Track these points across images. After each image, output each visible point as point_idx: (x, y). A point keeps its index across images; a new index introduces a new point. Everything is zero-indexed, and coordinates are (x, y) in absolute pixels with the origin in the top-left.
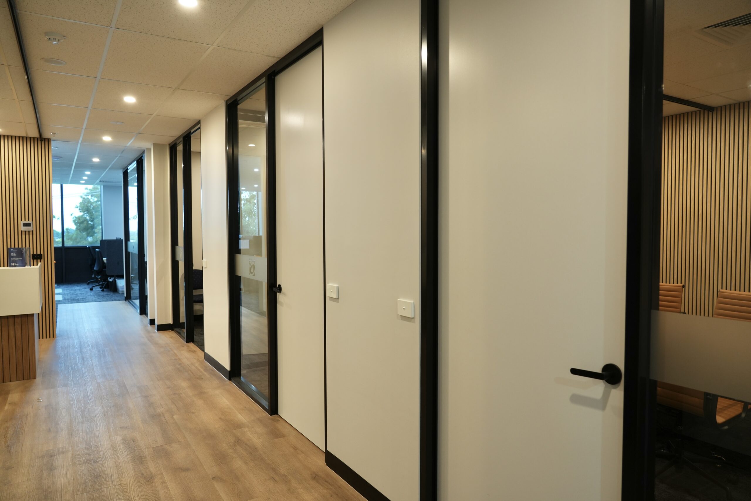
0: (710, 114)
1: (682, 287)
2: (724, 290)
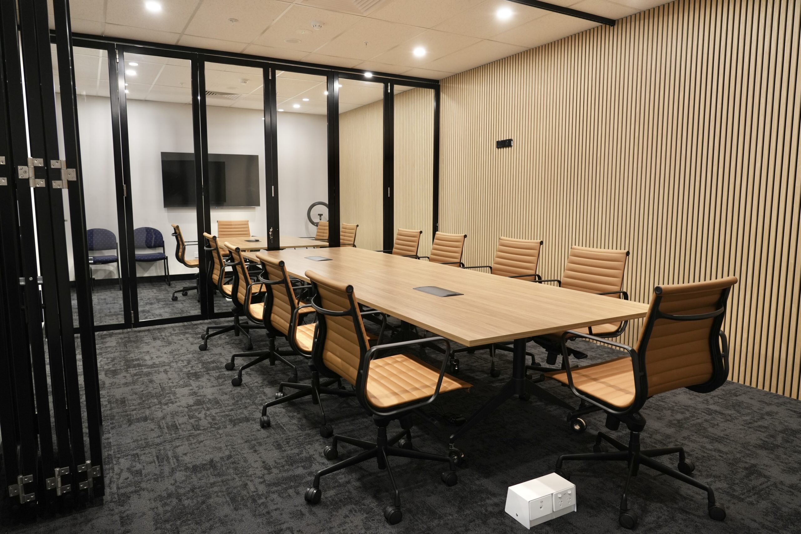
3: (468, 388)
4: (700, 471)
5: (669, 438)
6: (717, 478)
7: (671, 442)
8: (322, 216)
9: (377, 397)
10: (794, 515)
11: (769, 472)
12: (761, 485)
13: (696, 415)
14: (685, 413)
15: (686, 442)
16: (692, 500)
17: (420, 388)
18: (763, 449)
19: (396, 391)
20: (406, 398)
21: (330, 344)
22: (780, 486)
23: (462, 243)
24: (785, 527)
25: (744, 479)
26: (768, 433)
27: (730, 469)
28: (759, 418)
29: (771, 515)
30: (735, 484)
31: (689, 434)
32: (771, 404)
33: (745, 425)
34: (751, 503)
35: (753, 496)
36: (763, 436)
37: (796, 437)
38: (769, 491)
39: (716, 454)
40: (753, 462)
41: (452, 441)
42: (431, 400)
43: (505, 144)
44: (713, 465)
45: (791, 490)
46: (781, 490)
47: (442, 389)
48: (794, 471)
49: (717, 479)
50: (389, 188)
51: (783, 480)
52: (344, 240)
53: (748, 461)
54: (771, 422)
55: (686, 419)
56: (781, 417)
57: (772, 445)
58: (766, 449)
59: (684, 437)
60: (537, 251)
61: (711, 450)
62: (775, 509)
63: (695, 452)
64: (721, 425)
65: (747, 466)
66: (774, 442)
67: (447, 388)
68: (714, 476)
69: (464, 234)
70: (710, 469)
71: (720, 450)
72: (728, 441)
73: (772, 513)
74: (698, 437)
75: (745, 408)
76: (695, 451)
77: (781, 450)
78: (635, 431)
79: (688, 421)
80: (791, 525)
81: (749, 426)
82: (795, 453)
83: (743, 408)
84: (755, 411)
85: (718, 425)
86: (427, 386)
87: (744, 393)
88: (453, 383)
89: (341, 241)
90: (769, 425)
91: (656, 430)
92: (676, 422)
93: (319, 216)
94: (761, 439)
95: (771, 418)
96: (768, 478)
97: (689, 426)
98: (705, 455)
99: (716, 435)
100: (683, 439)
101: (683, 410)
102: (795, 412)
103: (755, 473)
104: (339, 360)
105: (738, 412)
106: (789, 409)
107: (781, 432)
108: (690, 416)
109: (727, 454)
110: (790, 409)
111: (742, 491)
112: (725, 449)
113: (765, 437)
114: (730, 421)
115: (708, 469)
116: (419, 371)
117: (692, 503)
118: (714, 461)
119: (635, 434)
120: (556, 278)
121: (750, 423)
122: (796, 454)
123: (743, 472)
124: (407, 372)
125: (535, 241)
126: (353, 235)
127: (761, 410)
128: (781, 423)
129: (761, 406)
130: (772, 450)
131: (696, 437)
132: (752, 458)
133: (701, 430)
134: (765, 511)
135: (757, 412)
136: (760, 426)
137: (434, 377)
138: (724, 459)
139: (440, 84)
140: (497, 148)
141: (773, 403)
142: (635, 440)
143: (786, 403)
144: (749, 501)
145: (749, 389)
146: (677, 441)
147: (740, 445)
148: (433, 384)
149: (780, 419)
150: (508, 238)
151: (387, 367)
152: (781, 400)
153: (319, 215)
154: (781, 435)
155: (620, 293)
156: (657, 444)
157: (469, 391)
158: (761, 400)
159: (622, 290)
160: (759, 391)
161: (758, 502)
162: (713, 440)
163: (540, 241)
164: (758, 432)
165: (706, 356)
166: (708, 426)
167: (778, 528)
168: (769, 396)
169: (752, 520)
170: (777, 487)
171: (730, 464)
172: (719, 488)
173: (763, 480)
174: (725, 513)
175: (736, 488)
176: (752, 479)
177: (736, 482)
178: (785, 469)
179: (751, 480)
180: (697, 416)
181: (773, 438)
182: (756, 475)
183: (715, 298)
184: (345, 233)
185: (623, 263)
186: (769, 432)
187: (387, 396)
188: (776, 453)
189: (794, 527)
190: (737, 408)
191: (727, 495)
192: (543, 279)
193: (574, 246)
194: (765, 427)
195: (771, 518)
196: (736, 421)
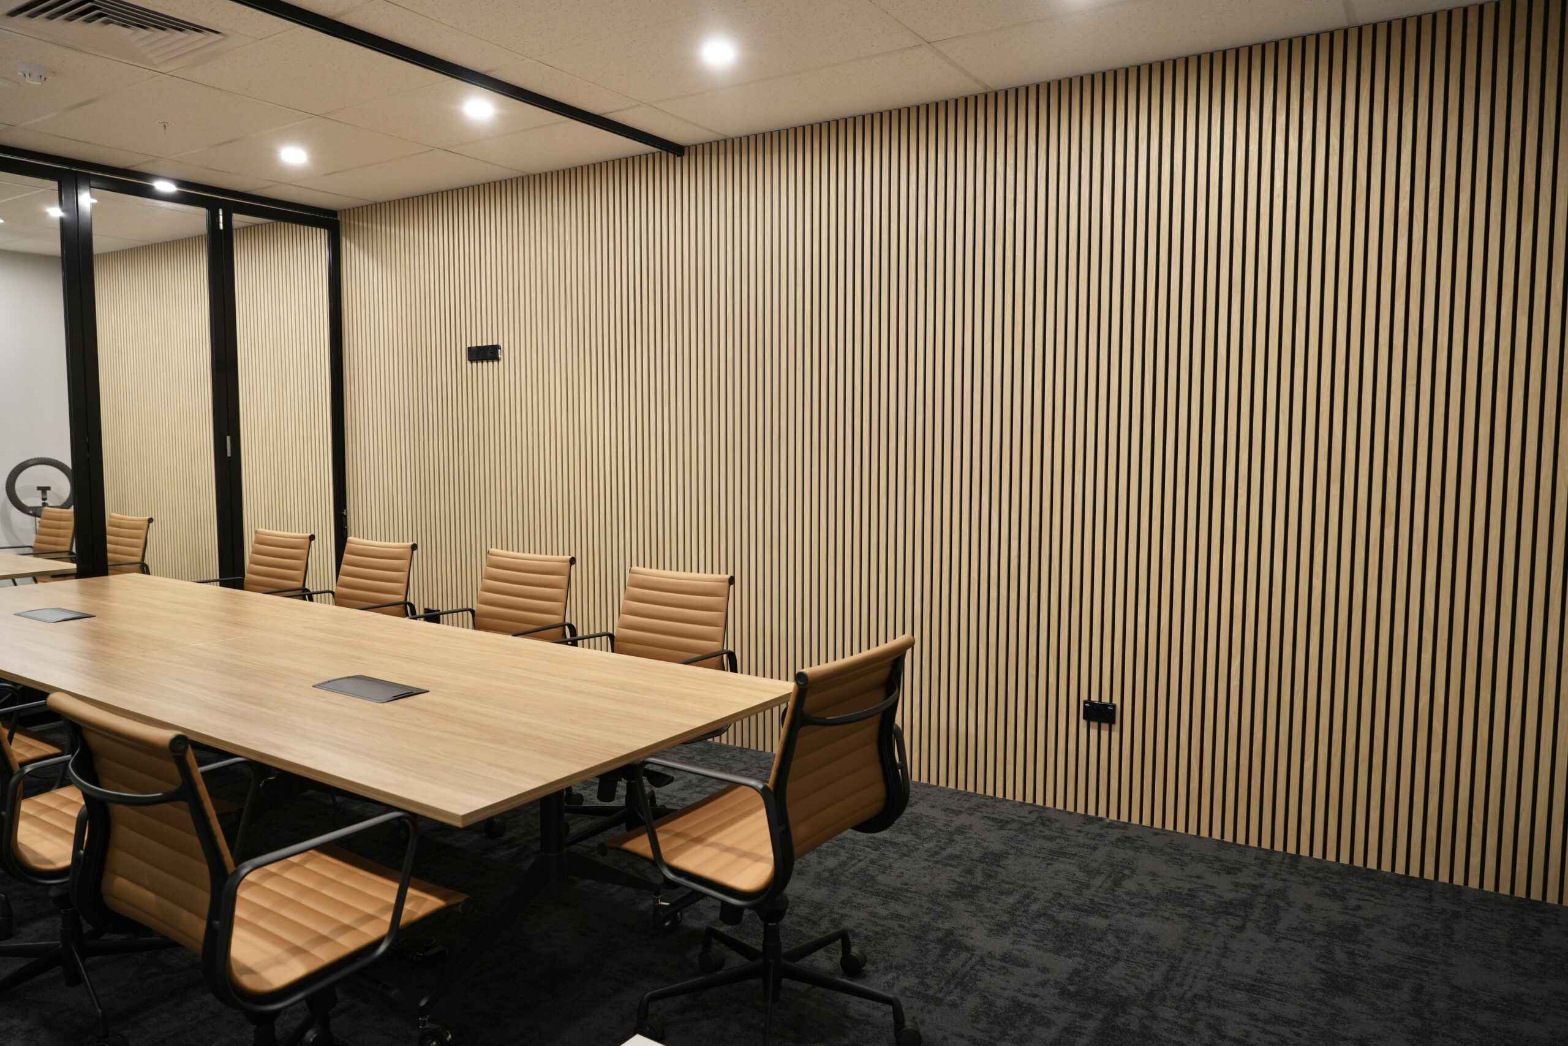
0: (678, 159)
1: (568, 564)
2: (640, 569)
3: (457, 905)
4: (874, 963)
5: (821, 909)
6: (900, 970)
7: (825, 916)
8: (48, 492)
9: (255, 968)
10: (1012, 1009)
11: (971, 938)
12: (963, 966)
13: (856, 853)
14: (840, 854)
15: (847, 911)
16: (868, 1023)
17: (353, 925)
18: (959, 898)
19: (299, 942)
20: (324, 956)
21: (119, 857)
22: (988, 961)
23: (408, 561)
24: (1003, 1035)
25: (938, 961)
26: (962, 867)
27: (917, 948)
28: (947, 841)
29: (982, 1018)
30: (926, 974)
31: (850, 894)
32: (960, 812)
33: (929, 859)
34: (954, 1005)
35: (954, 991)
36: (955, 873)
37: (1000, 866)
38: (975, 975)
39: (892, 924)
40: (948, 925)
41: (424, 1011)
42: (382, 948)
43: (485, 354)
44: (893, 947)
45: (1004, 964)
46: (991, 968)
47: (404, 919)
48: (1004, 928)
49: (900, 972)
50: (228, 438)
51: (991, 949)
52: (115, 552)
53: (941, 926)
54: (964, 845)
55: (843, 864)
56: (976, 833)
57: (970, 889)
58: (963, 897)
59: (842, 902)
60: (565, 578)
61: (885, 918)
62: (986, 1005)
63: (863, 927)
64: (895, 865)
65: (940, 935)
66: (973, 883)
67: (415, 913)
68: (896, 968)
69: (411, 543)
70: (889, 955)
71: (898, 915)
72: (909, 895)
73: (984, 1014)
74: (865, 896)
75: (926, 827)
76: (862, 924)
77: (983, 894)
78: (772, 923)
79: (845, 869)
80: (1011, 1029)
81: (935, 859)
82: (1002, 895)
83: (923, 828)
84: (940, 830)
85: (890, 866)
86: (369, 918)
87: (922, 799)
88: (426, 900)
89: (109, 555)
90: (962, 852)
91: (798, 898)
92: (827, 874)
93: (40, 492)
94: (955, 881)
95: (963, 837)
96: (972, 950)
97: (847, 877)
98: (879, 929)
99: (889, 886)
100: (841, 905)
101: (836, 848)
102: (994, 820)
103: (953, 947)
104: (150, 895)
105: (916, 835)
106: (985, 817)
107: (980, 861)
108: (848, 858)
109: (909, 919)
110: (987, 815)
111: (938, 985)
112: (905, 912)
113: (960, 876)
114: (908, 856)
115: (885, 955)
116: (346, 882)
117: (868, 1027)
118: (893, 938)
119: (771, 926)
120: (604, 630)
121: (936, 853)
122: (1003, 897)
123: (936, 948)
124: (318, 889)
125: (561, 557)
126: (141, 542)
127: (948, 825)
128: (978, 844)
129: (947, 818)
130: (971, 897)
131: (861, 897)
132: (947, 918)
133: (866, 882)
134: (973, 1013)
135: (943, 831)
136: (949, 856)
137: (385, 891)
138: (908, 931)
139: (339, 219)
140: (469, 362)
141: (963, 810)
142: (771, 936)
143: (981, 806)
144: (950, 1001)
145: (928, 790)
146: (833, 912)
147: (926, 898)
148: (384, 910)
149: (976, 836)
150: (504, 552)
151: (267, 884)
152: (974, 802)
153: (39, 488)
154: (981, 866)
155: (723, 654)
156: (802, 925)
157: (460, 910)
158: (948, 806)
159: (725, 648)
160: (941, 790)
161: (962, 999)
162: (886, 897)
163: (570, 557)
164: (948, 868)
165: (875, 771)
166: (877, 872)
167: (996, 1040)
168: (956, 798)
169: (958, 1035)
170: (984, 965)
171: (916, 937)
172: (906, 989)
173: (964, 955)
174: (920, 1036)
175: (931, 981)
176: (950, 958)
177: (928, 970)
178: (992, 927)
179: (948, 961)
180: (859, 856)
181: (970, 874)
182: (954, 950)
183: (884, 673)
184: (118, 536)
185: (723, 599)
186: (963, 865)
187: (278, 961)
188: (976, 902)
189: (1015, 1030)
190: (914, 828)
191: (918, 998)
192: (579, 634)
193: (635, 568)
194: (957, 857)
195: (983, 1025)
196: (915, 854)
